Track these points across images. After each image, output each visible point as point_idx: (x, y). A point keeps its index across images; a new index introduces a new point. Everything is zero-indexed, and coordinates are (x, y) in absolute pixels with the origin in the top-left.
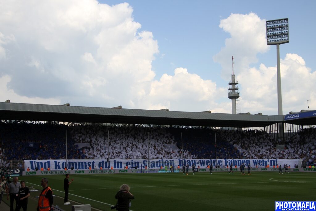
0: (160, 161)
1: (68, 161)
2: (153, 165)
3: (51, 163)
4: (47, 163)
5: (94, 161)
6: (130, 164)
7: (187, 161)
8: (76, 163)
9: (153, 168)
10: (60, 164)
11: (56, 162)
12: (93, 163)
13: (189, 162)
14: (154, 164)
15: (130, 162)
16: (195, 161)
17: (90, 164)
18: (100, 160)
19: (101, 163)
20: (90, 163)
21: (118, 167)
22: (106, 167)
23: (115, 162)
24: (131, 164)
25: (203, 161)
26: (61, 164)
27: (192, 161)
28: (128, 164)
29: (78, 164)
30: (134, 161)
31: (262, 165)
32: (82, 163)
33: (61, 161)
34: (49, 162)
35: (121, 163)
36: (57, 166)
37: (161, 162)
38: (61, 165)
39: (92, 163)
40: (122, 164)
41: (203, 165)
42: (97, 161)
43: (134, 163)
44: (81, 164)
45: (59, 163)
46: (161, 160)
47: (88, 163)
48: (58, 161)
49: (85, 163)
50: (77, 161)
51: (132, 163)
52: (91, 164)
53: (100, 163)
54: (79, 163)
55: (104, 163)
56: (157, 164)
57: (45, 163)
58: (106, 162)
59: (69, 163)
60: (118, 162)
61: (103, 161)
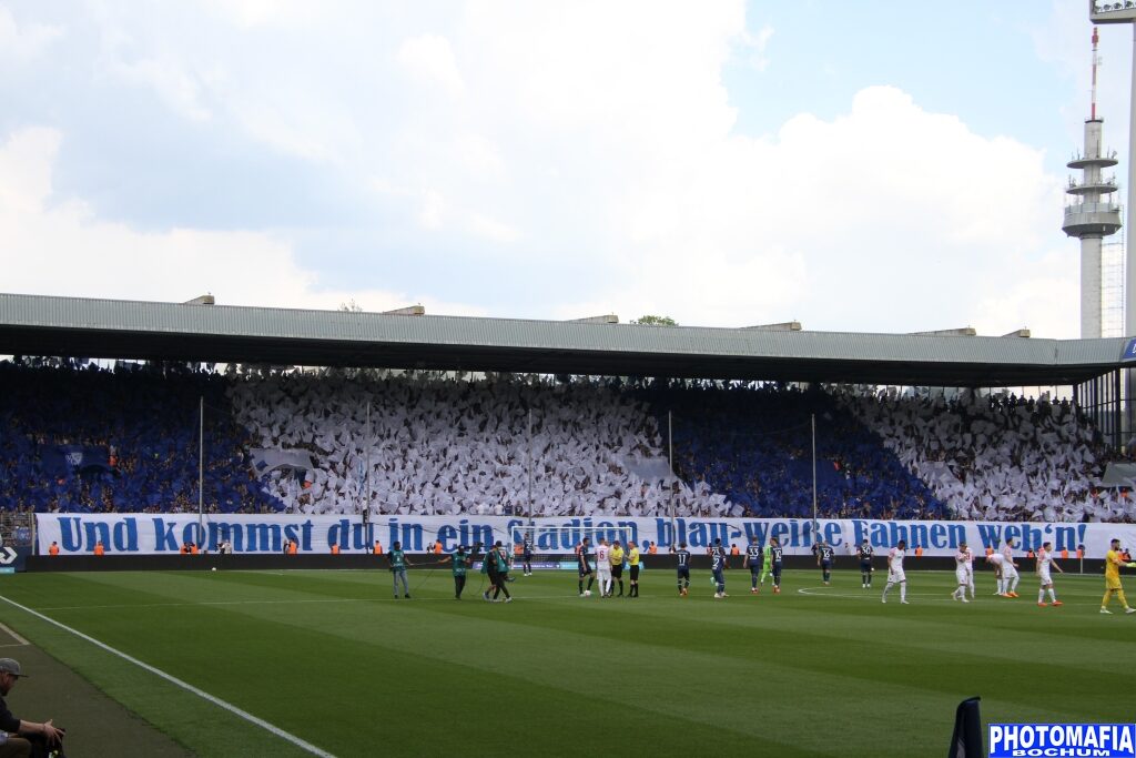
0: (576, 523)
1: (205, 519)
2: (548, 539)
3: (139, 528)
4: (125, 528)
5: (309, 522)
6: (453, 536)
7: (693, 526)
8: (238, 528)
9: (550, 551)
10: (174, 530)
11: (159, 523)
12: (307, 527)
13: (698, 528)
14: (553, 536)
15: (456, 525)
16: (724, 526)
17: (294, 530)
18: (336, 520)
19: (339, 530)
20: (296, 527)
22: (358, 545)
23: (394, 527)
24: (459, 534)
25: (758, 526)
26: (178, 533)
27: (713, 525)
28: (448, 534)
29: (245, 530)
30: (469, 524)
31: (1021, 546)
32: (264, 527)
33: (179, 520)
34: (132, 524)
35: (418, 528)
36: (163, 536)
37: (582, 527)
38: (181, 535)
39: (301, 530)
40: (424, 533)
42: (322, 523)
43: (470, 530)
44: (258, 530)
45: (172, 525)
46: (582, 522)
47: (288, 529)
48: (167, 518)
49: (276, 528)
50: (243, 519)
51: (464, 531)
52: (299, 534)
53: (333, 529)
54: (251, 528)
55: (351, 528)
56: (565, 537)
57: (118, 526)
58: (357, 527)
59: (213, 526)
60: (406, 528)
61: (345, 524)
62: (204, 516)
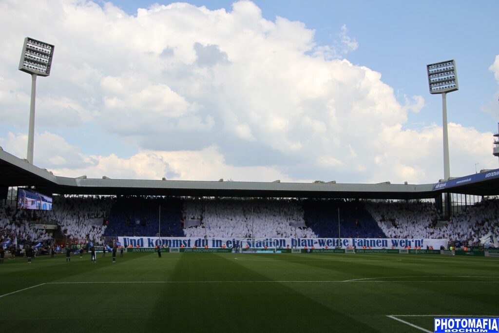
1: (161, 238)
3: (144, 241)
4: (140, 241)
5: (190, 239)
6: (231, 243)
7: (302, 240)
8: (170, 241)
9: (259, 248)
11: (149, 239)
12: (189, 241)
13: (304, 241)
14: (260, 243)
15: (232, 240)
16: (312, 240)
18: (197, 239)
19: (198, 241)
21: (217, 246)
22: (203, 246)
23: (214, 241)
24: (232, 243)
25: (322, 240)
26: (154, 242)
27: (309, 240)
28: (229, 243)
29: (172, 242)
30: (235, 240)
32: (177, 241)
33: (154, 239)
34: (142, 239)
35: (221, 241)
36: (150, 243)
37: (269, 241)
41: (322, 245)
42: (193, 240)
43: (236, 242)
45: (152, 240)
46: (269, 239)
47: (184, 241)
48: (151, 238)
49: (180, 241)
50: (172, 238)
51: (234, 242)
52: (187, 242)
53: (196, 241)
54: (174, 241)
55: (201, 241)
56: (264, 243)
57: (138, 240)
58: (203, 240)
59: (163, 240)
60: (217, 241)
61: (200, 240)
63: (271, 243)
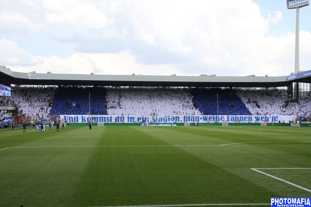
0: (166, 117)
1: (91, 116)
2: (160, 120)
3: (79, 118)
4: (76, 118)
6: (141, 119)
7: (191, 117)
8: (97, 118)
9: (161, 122)
10: (85, 118)
11: (82, 117)
12: (111, 117)
13: (192, 117)
14: (162, 119)
15: (141, 117)
16: (198, 117)
18: (117, 116)
19: (117, 118)
20: (109, 117)
21: (131, 121)
22: (121, 121)
23: (128, 118)
24: (142, 119)
25: (206, 117)
27: (196, 117)
29: (99, 118)
30: (144, 117)
33: (86, 116)
34: (77, 117)
35: (133, 118)
36: (83, 120)
37: (168, 117)
38: (87, 119)
39: (110, 118)
41: (205, 120)
42: (114, 117)
43: (144, 118)
44: (101, 118)
45: (85, 117)
46: (168, 116)
47: (107, 118)
48: (84, 116)
49: (105, 118)
50: (99, 116)
51: (143, 118)
53: (116, 118)
55: (120, 118)
56: (164, 119)
57: (75, 117)
58: (121, 117)
59: (93, 118)
60: (131, 118)
61: (119, 117)
62: (91, 115)
63: (169, 119)
